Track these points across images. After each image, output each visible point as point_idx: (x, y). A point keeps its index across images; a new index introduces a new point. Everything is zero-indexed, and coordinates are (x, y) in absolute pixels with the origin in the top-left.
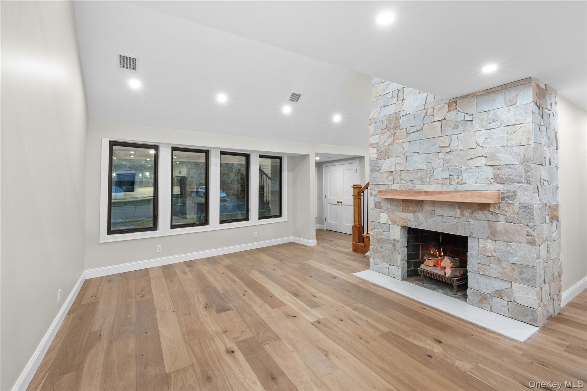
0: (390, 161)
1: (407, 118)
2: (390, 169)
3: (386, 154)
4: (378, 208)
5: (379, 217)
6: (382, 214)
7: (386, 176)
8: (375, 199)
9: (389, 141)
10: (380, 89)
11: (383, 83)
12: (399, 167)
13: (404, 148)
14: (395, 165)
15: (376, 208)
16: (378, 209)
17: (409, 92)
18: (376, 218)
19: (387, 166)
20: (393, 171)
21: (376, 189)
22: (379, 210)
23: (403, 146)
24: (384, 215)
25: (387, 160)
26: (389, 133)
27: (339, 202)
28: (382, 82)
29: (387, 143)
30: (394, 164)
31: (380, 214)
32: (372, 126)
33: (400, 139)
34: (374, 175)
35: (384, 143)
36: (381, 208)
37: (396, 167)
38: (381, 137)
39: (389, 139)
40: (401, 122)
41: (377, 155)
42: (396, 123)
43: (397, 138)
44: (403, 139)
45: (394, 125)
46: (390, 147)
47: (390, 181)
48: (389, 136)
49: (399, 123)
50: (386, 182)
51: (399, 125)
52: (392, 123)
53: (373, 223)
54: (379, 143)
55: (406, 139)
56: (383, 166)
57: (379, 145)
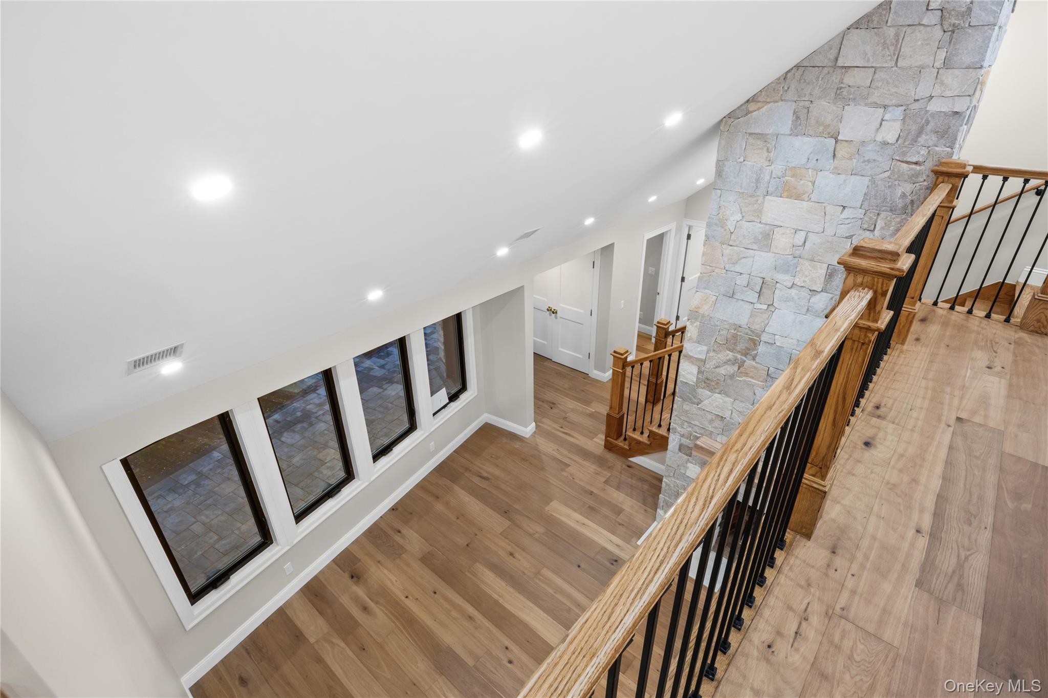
0: (722, 399)
1: (774, 351)
2: (719, 412)
3: (716, 386)
4: (684, 453)
5: (686, 468)
6: (690, 465)
7: (710, 419)
8: (680, 439)
9: (726, 370)
10: (722, 255)
11: (731, 246)
12: (739, 416)
13: (755, 394)
14: (732, 411)
15: (681, 452)
16: (684, 456)
17: (787, 298)
18: (678, 466)
19: (714, 405)
20: (725, 418)
21: (685, 427)
22: (686, 457)
23: (754, 391)
24: (695, 468)
25: (716, 395)
26: (730, 355)
27: (549, 310)
28: (730, 244)
29: (722, 371)
30: (731, 408)
31: (686, 463)
32: (695, 325)
33: (752, 378)
34: (684, 407)
35: (716, 367)
36: (691, 456)
37: (732, 413)
38: (712, 354)
39: (726, 366)
40: (759, 350)
41: (698, 378)
42: (747, 346)
43: (744, 372)
44: (758, 381)
45: (744, 348)
46: (729, 381)
47: (716, 428)
48: (729, 360)
49: (754, 350)
50: (708, 427)
51: (753, 353)
52: (739, 342)
53: (671, 468)
54: (704, 361)
55: (762, 383)
56: (706, 402)
57: (703, 364)
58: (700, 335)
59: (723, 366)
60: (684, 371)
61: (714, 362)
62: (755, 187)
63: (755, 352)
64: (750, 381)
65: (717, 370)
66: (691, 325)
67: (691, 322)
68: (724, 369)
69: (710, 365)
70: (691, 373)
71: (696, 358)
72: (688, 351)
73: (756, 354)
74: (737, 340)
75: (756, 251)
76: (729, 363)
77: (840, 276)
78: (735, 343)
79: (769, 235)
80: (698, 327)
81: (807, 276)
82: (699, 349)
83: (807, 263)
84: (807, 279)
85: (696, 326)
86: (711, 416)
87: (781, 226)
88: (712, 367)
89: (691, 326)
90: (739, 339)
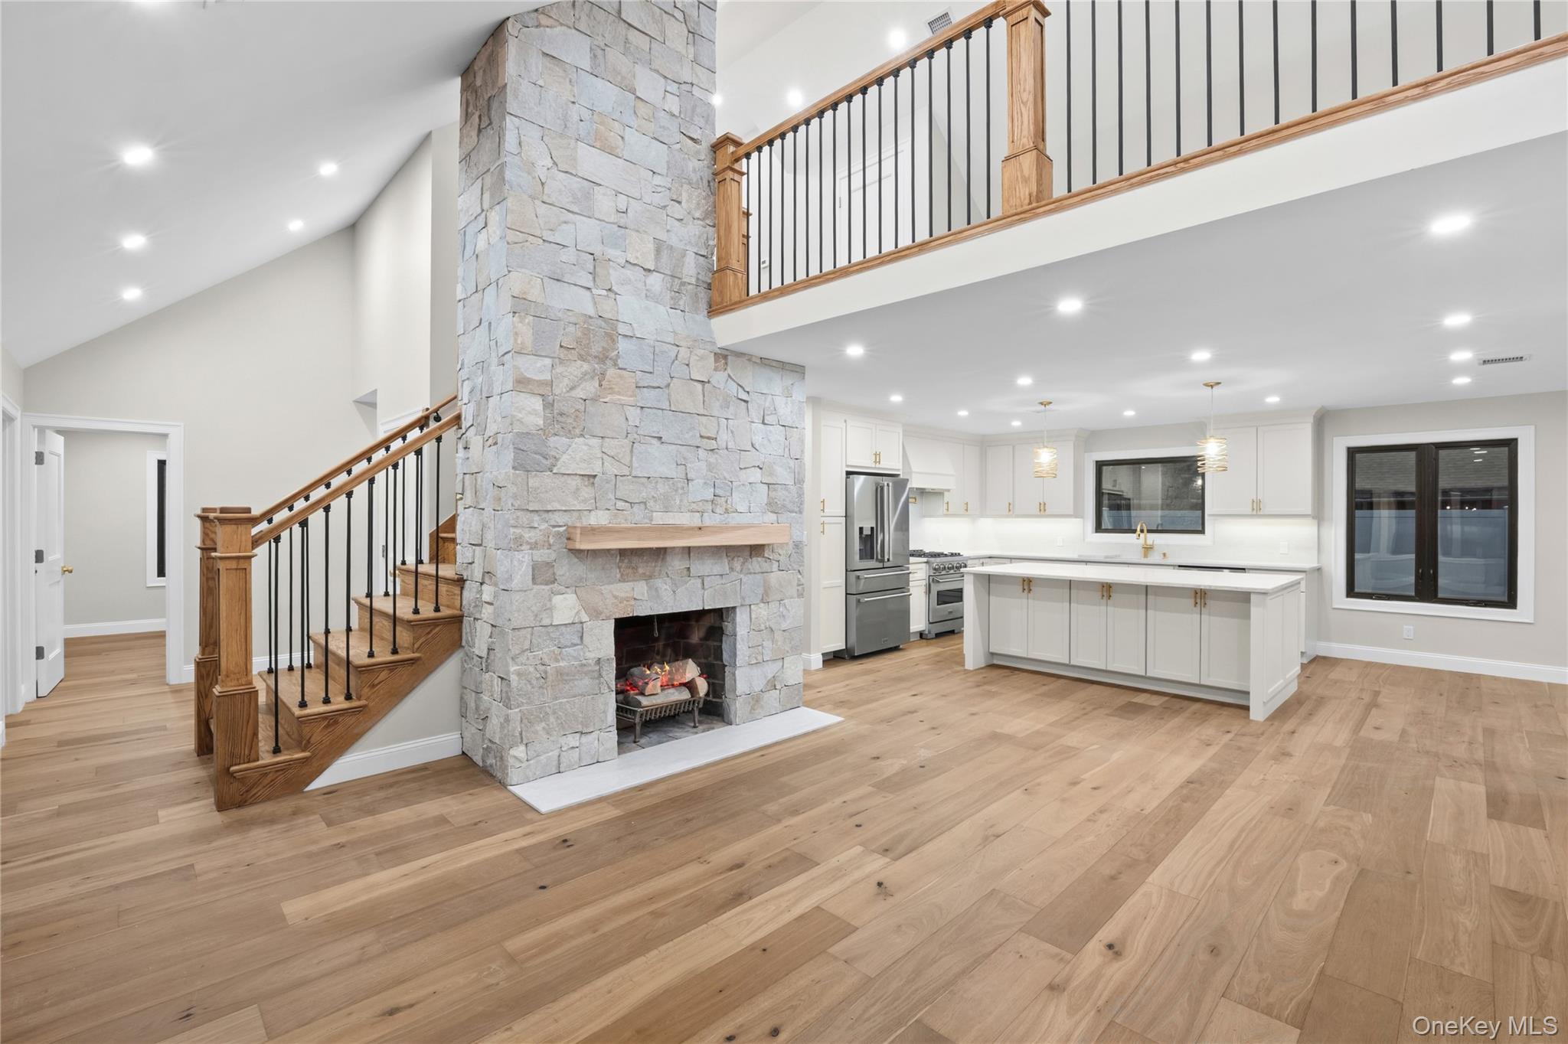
0: (586, 445)
1: (634, 347)
2: (585, 469)
3: (575, 424)
4: (541, 584)
5: (547, 609)
6: (557, 599)
7: (574, 488)
8: (532, 555)
9: (585, 390)
11: (545, 203)
12: (613, 465)
13: (627, 419)
14: (603, 459)
15: (536, 584)
16: (543, 587)
18: (536, 616)
19: (576, 459)
20: (596, 475)
21: (536, 526)
22: (548, 587)
23: (625, 414)
24: (565, 598)
25: (577, 440)
26: (586, 367)
28: (544, 200)
29: (580, 393)
30: (597, 456)
31: (550, 600)
32: (527, 321)
33: (619, 393)
34: (531, 481)
35: (570, 389)
36: (555, 582)
37: (603, 463)
38: (559, 369)
39: (584, 384)
40: (620, 349)
41: (545, 418)
42: (605, 346)
43: (608, 387)
44: (627, 396)
45: (600, 350)
46: (591, 408)
47: (585, 501)
48: (585, 374)
49: (614, 349)
50: (574, 505)
51: (613, 354)
52: (593, 342)
53: (523, 632)
54: (550, 384)
55: (632, 399)
56: (565, 458)
57: (550, 389)
58: (537, 339)
59: (579, 385)
60: (520, 412)
61: (566, 381)
62: (563, 126)
63: (616, 353)
64: (619, 399)
65: (573, 393)
66: (521, 322)
67: (520, 316)
68: (582, 389)
69: (560, 388)
70: (534, 412)
71: (537, 381)
72: (522, 370)
73: (618, 356)
74: (590, 339)
75: (576, 216)
76: (586, 377)
77: (666, 252)
78: (588, 344)
79: (588, 193)
80: (532, 325)
81: (637, 251)
82: (539, 365)
83: (634, 234)
84: (638, 255)
85: (529, 324)
86: (574, 483)
87: (600, 185)
88: (564, 390)
89: (520, 325)
90: (592, 335)
